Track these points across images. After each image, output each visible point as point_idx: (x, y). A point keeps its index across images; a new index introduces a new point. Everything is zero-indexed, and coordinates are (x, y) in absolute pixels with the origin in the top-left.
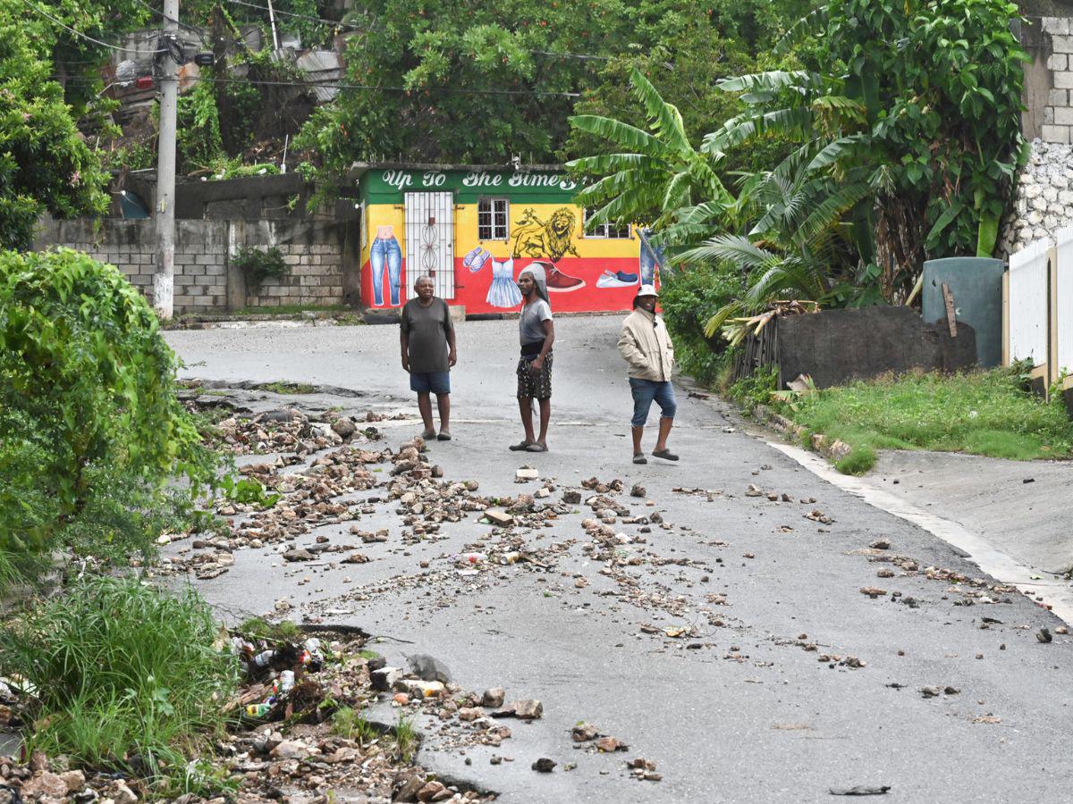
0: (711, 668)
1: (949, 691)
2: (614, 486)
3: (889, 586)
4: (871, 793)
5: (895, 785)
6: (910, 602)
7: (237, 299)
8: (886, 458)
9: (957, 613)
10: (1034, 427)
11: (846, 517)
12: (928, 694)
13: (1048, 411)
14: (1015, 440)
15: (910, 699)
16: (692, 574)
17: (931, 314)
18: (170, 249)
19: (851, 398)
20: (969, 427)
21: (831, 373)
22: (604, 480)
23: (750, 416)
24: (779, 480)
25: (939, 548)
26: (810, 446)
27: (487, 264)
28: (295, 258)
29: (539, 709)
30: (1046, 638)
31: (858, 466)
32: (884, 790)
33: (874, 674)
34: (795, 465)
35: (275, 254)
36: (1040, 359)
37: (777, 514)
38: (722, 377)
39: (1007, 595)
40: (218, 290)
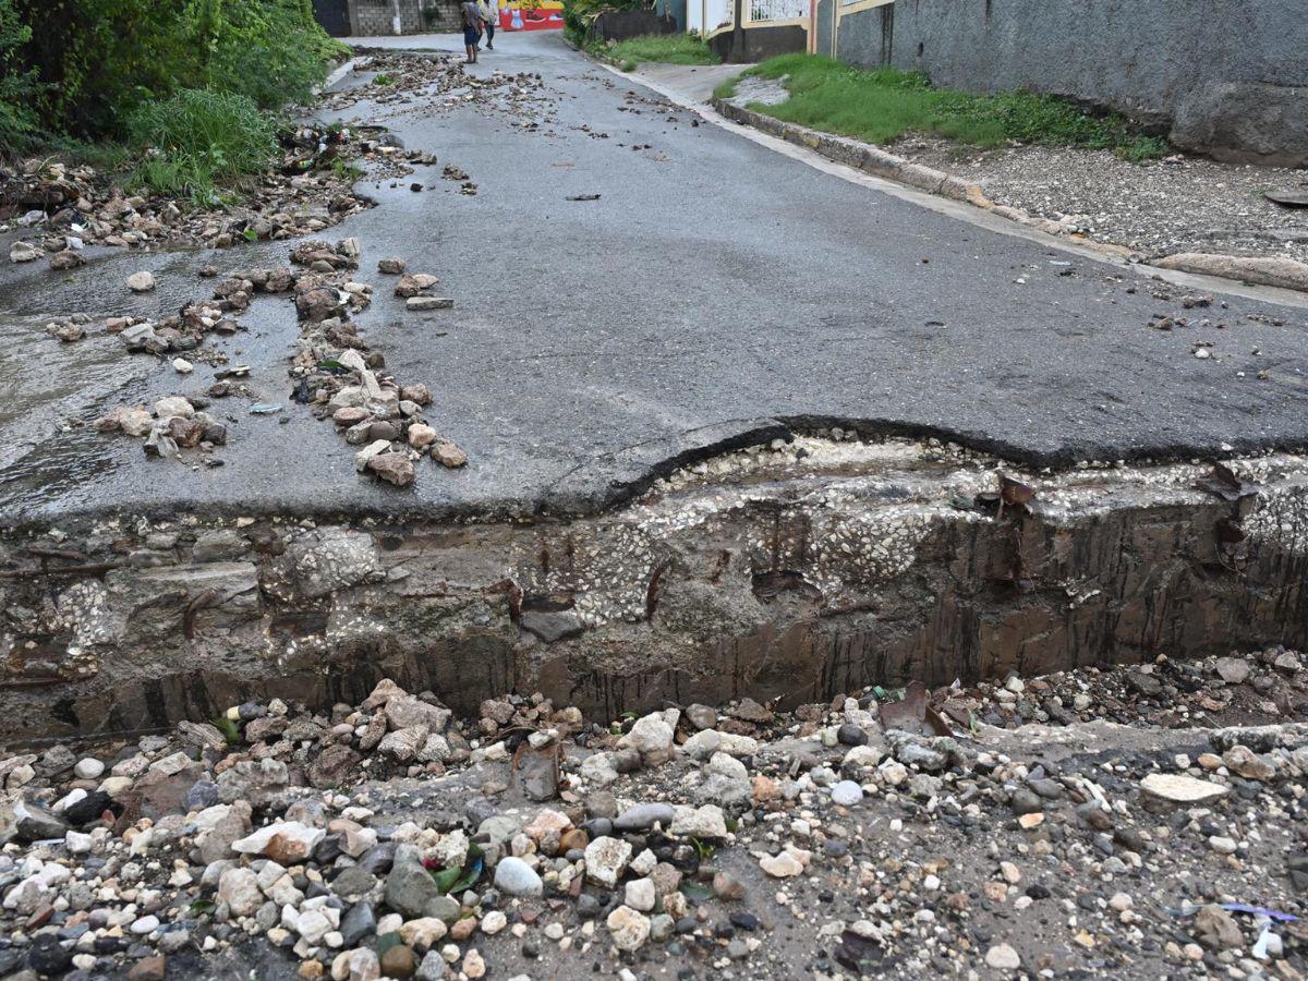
0: (537, 139)
1: (647, 147)
2: (530, 76)
3: (630, 106)
4: (590, 198)
5: (604, 194)
6: (638, 112)
7: (424, 27)
8: (640, 65)
9: (658, 116)
10: (697, 53)
11: (618, 84)
12: (636, 148)
13: (703, 47)
14: (690, 57)
15: (627, 151)
16: (546, 104)
17: (660, 13)
18: (397, 7)
19: (629, 45)
20: (672, 54)
21: (620, 38)
22: (526, 73)
23: (594, 56)
24: (597, 74)
25: (653, 93)
26: (613, 64)
27: (510, 12)
28: (443, 10)
29: (435, 158)
30: (696, 124)
31: (629, 69)
32: (597, 197)
33: (613, 140)
34: (605, 70)
35: (436, 9)
36: (700, 29)
37: (591, 84)
38: (585, 43)
39: (681, 109)
40: (417, 23)
